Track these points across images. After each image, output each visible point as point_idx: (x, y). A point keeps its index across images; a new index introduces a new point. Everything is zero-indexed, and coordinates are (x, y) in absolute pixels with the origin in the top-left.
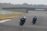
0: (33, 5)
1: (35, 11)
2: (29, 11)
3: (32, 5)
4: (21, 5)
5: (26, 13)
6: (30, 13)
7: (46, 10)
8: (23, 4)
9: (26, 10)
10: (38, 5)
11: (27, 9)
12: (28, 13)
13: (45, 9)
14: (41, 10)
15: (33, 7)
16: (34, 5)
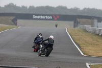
0: (28, 8)
1: (31, 21)
2: (19, 21)
3: (26, 8)
4: (3, 8)
5: (12, 25)
6: (21, 25)
7: (56, 19)
8: (5, 6)
9: (12, 18)
10: (38, 8)
11: (14, 17)
12: (16, 24)
13: (54, 17)
14: (45, 19)
15: (28, 12)
16: (30, 7)
